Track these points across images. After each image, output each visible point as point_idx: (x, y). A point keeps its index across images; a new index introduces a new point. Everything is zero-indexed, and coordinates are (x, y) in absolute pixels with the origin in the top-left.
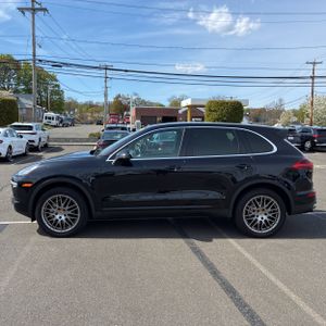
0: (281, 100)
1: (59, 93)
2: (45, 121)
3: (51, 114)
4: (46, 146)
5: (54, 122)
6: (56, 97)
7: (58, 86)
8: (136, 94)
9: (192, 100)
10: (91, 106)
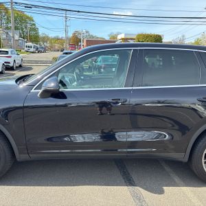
0: (183, 36)
1: (35, 30)
2: (26, 49)
3: (30, 44)
4: (20, 66)
5: (32, 50)
6: (33, 33)
7: (34, 25)
8: (87, 32)
9: (125, 35)
10: (57, 39)
